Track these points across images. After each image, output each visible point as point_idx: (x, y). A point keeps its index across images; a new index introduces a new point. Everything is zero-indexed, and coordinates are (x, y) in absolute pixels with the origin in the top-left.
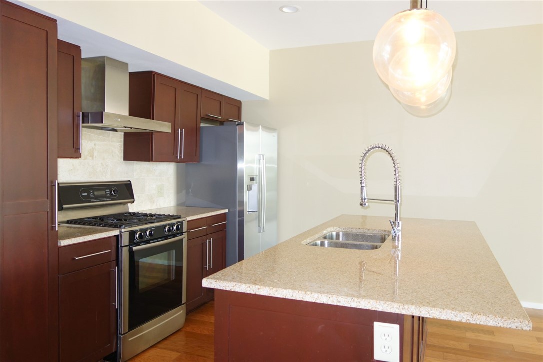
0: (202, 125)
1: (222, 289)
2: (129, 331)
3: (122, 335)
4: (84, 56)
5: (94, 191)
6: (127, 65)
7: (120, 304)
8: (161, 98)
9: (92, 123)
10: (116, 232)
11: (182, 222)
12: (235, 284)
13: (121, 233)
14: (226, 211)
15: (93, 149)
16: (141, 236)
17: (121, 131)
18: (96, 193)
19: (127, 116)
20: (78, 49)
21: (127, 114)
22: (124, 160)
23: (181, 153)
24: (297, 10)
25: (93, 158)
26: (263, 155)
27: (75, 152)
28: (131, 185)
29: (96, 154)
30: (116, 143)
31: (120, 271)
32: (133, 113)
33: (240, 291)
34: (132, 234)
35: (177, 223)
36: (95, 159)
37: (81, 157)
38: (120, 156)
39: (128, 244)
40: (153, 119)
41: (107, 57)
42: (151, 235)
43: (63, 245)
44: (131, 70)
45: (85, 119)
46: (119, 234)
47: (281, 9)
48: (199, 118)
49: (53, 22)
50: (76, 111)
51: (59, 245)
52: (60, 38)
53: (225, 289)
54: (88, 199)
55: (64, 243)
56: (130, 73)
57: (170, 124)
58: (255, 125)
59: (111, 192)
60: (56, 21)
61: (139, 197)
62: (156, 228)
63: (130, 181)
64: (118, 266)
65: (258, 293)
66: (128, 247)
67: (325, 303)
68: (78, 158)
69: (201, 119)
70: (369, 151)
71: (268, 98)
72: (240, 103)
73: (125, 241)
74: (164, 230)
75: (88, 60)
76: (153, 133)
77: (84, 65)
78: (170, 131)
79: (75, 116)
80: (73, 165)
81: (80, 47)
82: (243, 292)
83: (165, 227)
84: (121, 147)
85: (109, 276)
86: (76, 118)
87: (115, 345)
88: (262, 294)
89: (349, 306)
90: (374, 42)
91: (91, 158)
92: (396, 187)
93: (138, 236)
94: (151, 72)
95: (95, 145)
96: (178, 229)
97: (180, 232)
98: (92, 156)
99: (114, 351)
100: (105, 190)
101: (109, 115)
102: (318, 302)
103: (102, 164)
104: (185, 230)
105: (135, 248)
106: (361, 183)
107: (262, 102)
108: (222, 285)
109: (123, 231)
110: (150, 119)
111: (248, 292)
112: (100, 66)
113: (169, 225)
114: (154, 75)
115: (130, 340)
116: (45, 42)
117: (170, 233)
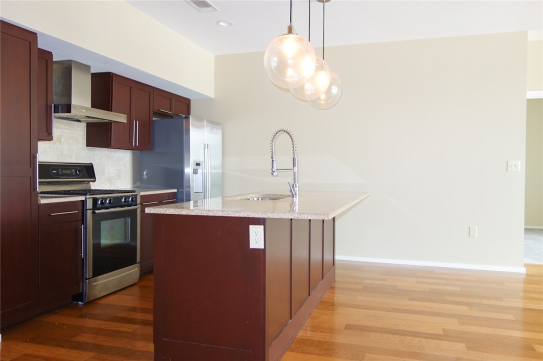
0: (154, 119)
1: (158, 213)
2: (93, 277)
3: (87, 279)
4: (54, 60)
5: (62, 169)
6: (89, 67)
7: (86, 254)
8: (118, 94)
9: (61, 113)
10: (82, 198)
11: (136, 195)
12: (166, 209)
13: (86, 198)
14: (175, 190)
15: (61, 136)
16: (102, 203)
17: (84, 121)
18: (64, 171)
19: (89, 108)
20: (50, 54)
21: (90, 106)
22: (87, 146)
23: (136, 142)
24: (231, 24)
25: (61, 143)
26: (208, 145)
27: (48, 136)
28: (93, 166)
29: (63, 140)
30: (80, 132)
31: (86, 228)
32: (95, 105)
33: (169, 213)
34: (95, 201)
35: (132, 195)
36: (62, 144)
37: (52, 140)
38: (83, 142)
39: (91, 207)
40: (111, 111)
41: (73, 61)
42: (110, 203)
43: (42, 203)
44: (93, 71)
45: (56, 109)
46: (84, 199)
47: (218, 23)
48: (152, 112)
49: (34, 35)
50: (49, 103)
51: (39, 203)
52: (39, 46)
53: (159, 213)
54: (57, 176)
55: (43, 201)
56: (92, 74)
57: (126, 115)
58: (200, 119)
59: (76, 172)
60: (36, 34)
61: (99, 178)
62: (115, 198)
63: (92, 164)
64: (83, 224)
65: (180, 214)
66: (92, 211)
67: (221, 215)
68: (50, 140)
69: (153, 114)
70: (276, 133)
71: (213, 97)
72: (189, 100)
73: (89, 205)
74: (121, 201)
75: (58, 62)
76: (111, 123)
77: (55, 66)
78: (126, 122)
79: (48, 108)
80: (44, 148)
81: (51, 53)
82: (171, 213)
83: (122, 197)
84: (84, 135)
85: (77, 232)
86: (49, 109)
87: (81, 287)
88: (183, 214)
89: (234, 216)
90: (264, 52)
91: (59, 143)
92: (294, 159)
93: (99, 202)
94: (109, 73)
95: (62, 132)
96: (132, 200)
97: (134, 202)
98: (60, 142)
99: (81, 292)
100: (71, 169)
101: (75, 107)
102: (217, 215)
103: (68, 148)
104: (138, 202)
105: (97, 211)
106: (272, 158)
107: (208, 100)
108: (158, 211)
109: (88, 197)
110: (109, 111)
111: (174, 213)
112: (67, 68)
113: (125, 196)
114: (112, 76)
115: (94, 284)
116: (28, 50)
117: (126, 203)
